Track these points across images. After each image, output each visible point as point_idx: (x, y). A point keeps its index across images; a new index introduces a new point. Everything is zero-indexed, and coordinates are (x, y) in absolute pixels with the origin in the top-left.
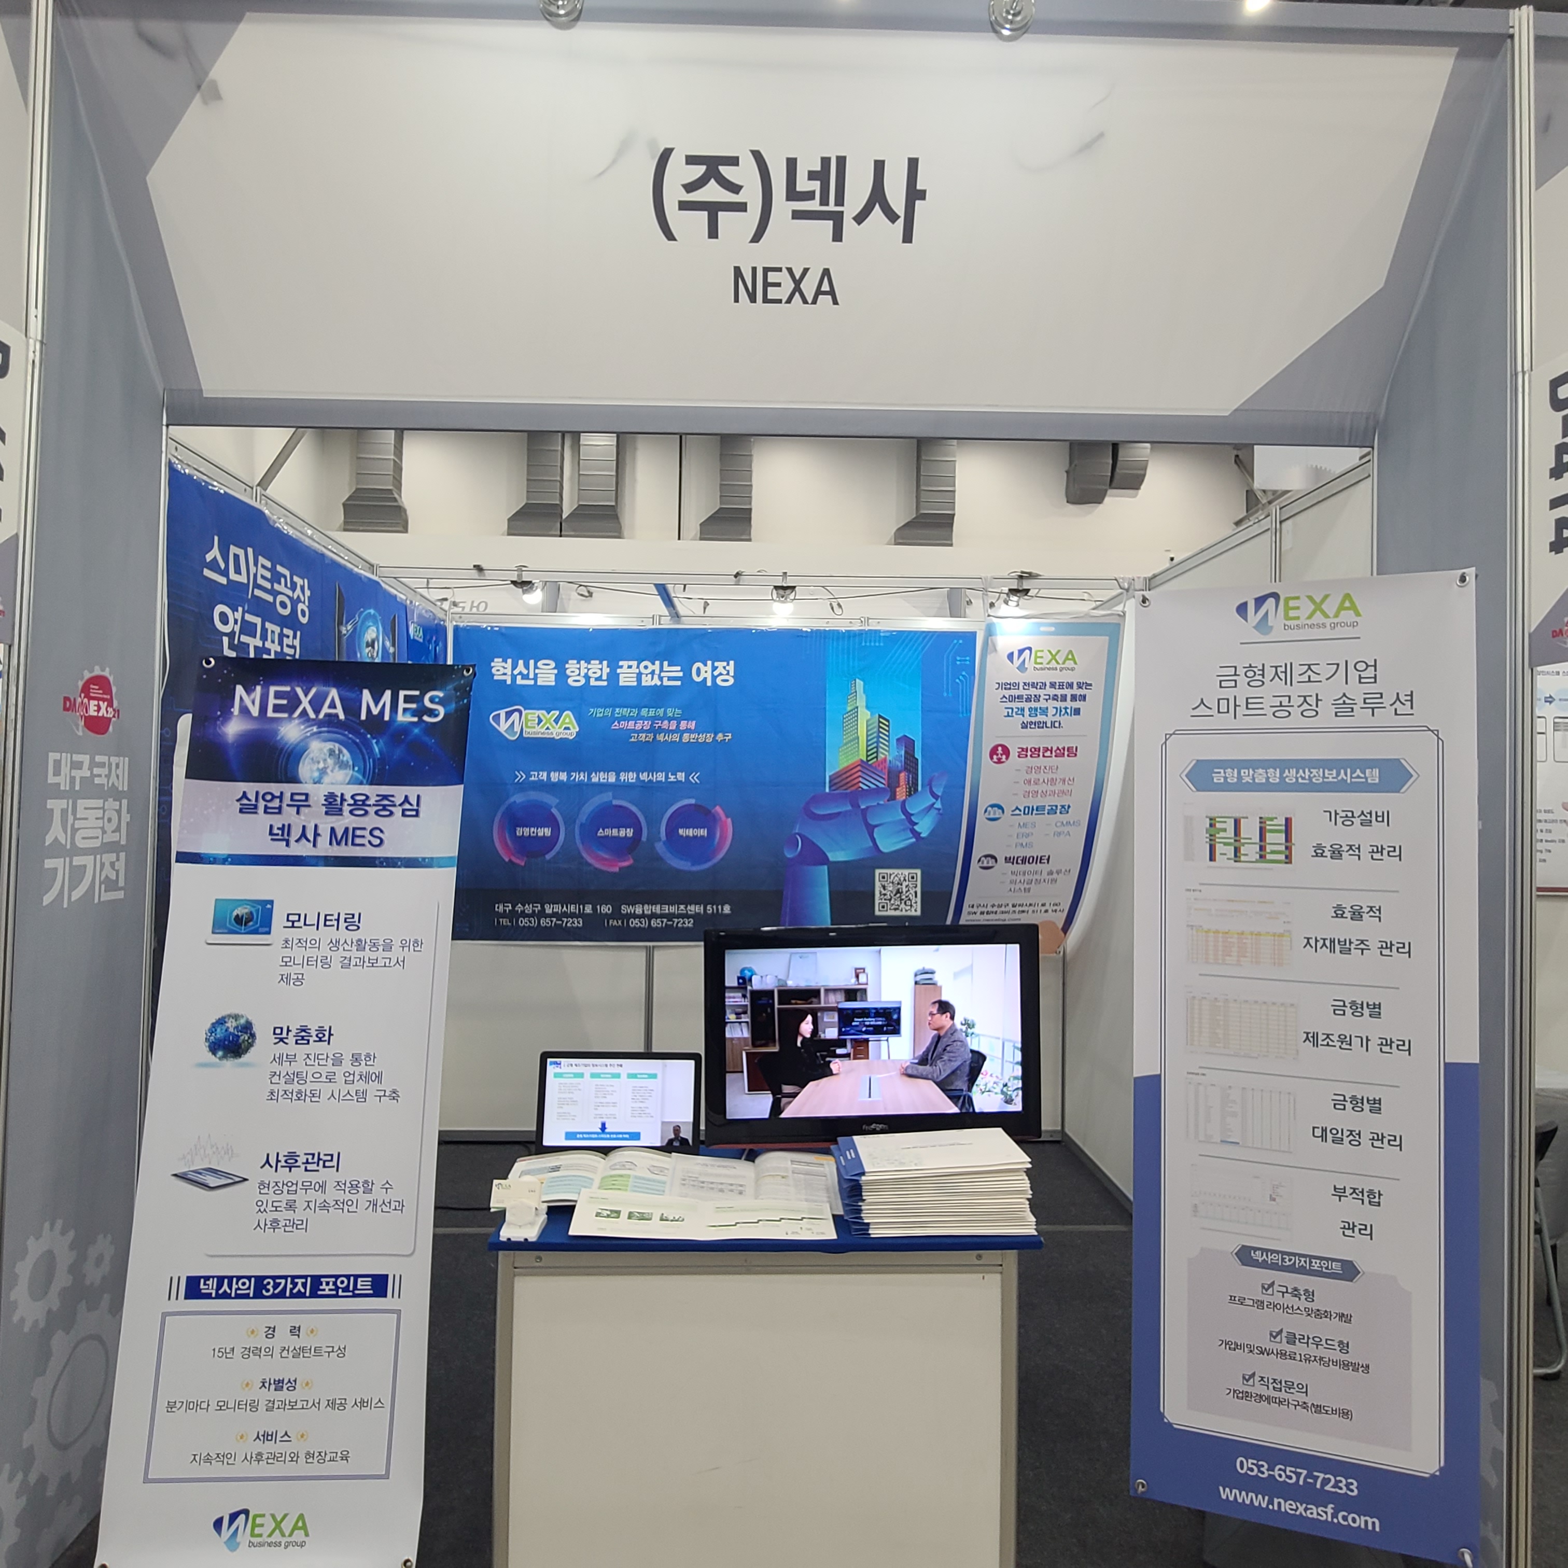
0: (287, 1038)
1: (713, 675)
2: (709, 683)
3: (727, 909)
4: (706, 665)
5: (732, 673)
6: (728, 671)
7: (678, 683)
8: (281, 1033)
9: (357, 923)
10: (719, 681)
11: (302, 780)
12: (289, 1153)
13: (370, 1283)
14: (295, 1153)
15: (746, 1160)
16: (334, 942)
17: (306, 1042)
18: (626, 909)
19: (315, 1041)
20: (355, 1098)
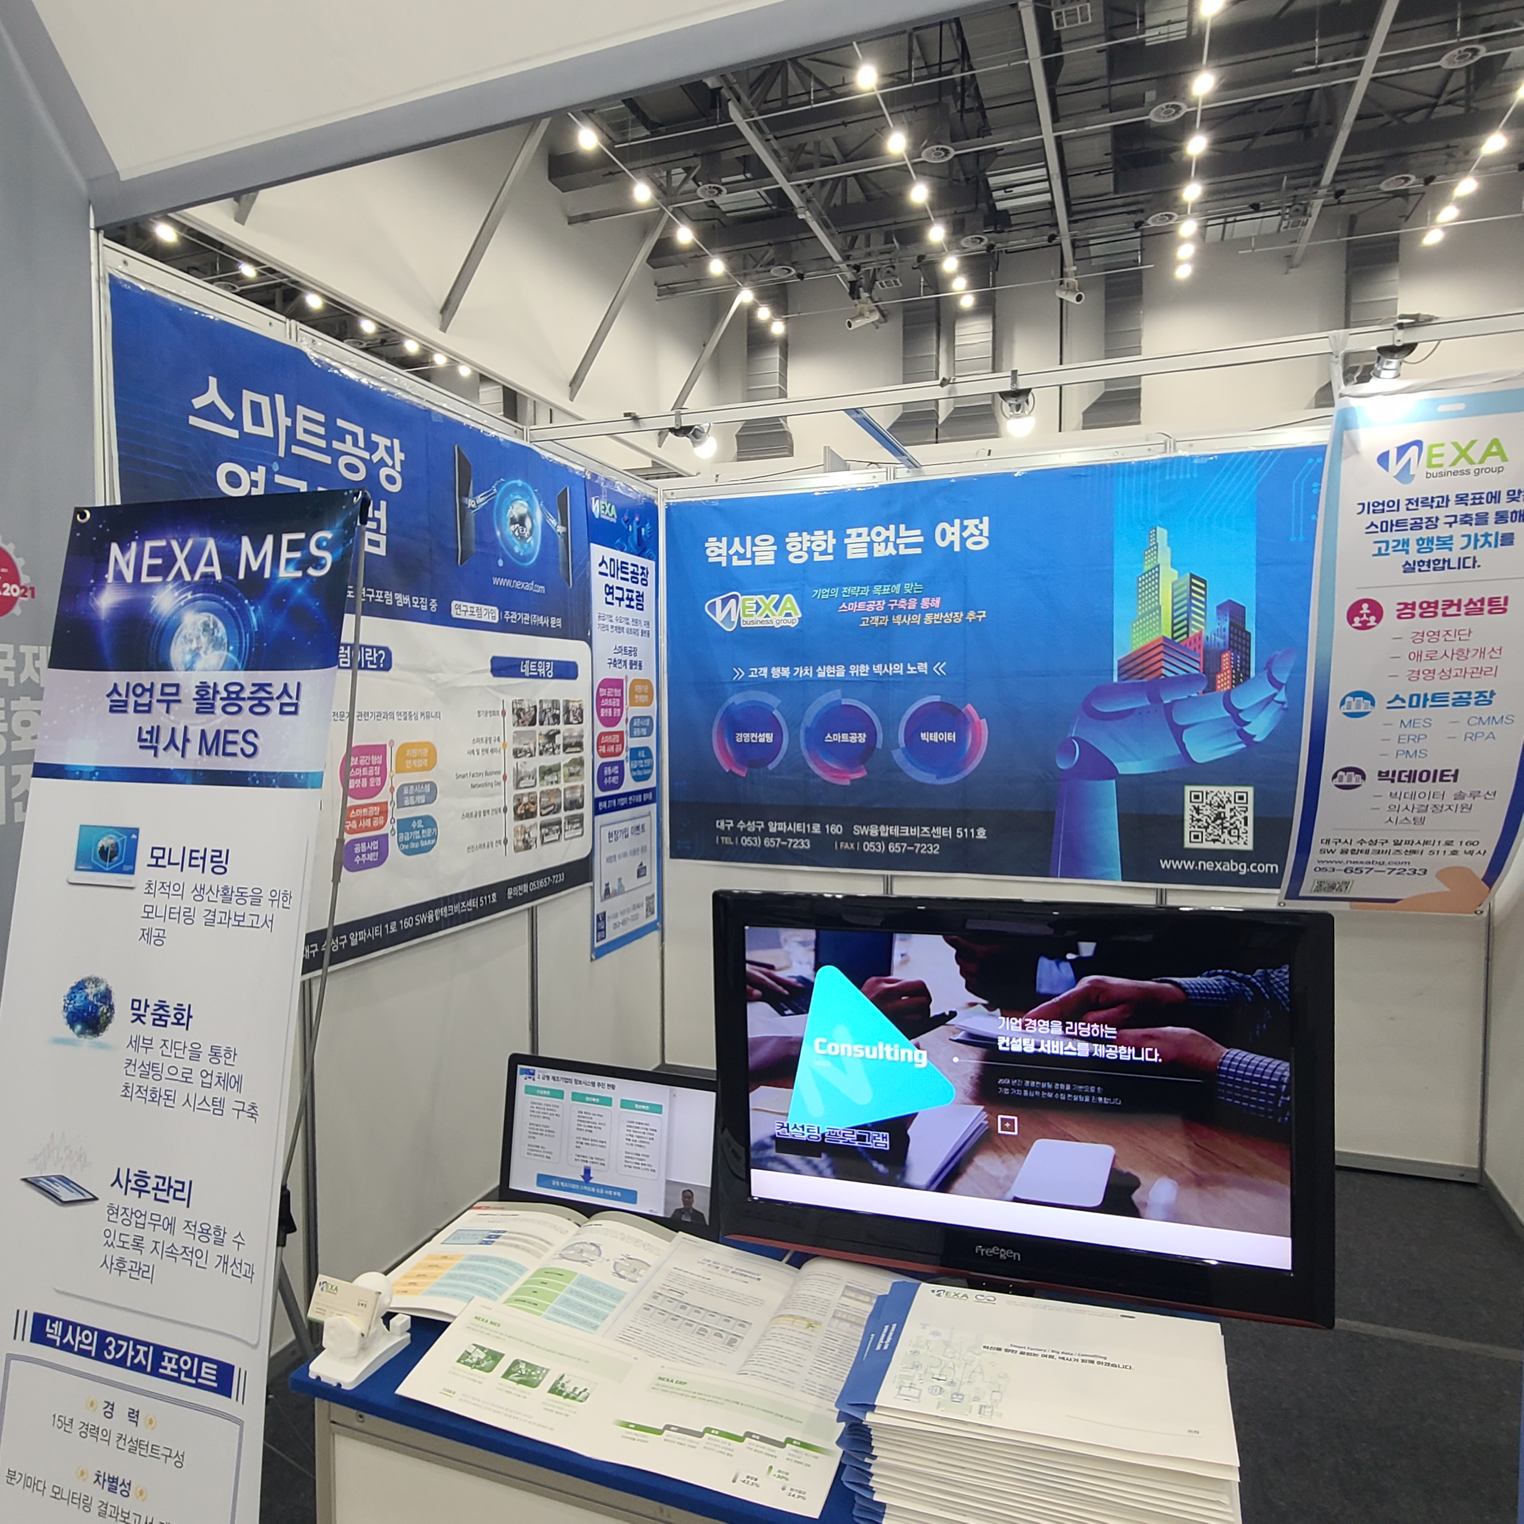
0: (144, 1016)
1: (961, 535)
2: (957, 548)
3: (982, 833)
4: (952, 525)
5: (986, 533)
6: (981, 531)
7: (918, 551)
8: (139, 1009)
9: (223, 864)
10: (969, 545)
11: (174, 667)
12: (140, 1171)
13: (214, 1372)
14: (145, 1172)
15: (787, 1263)
16: (199, 889)
17: (163, 1023)
18: (859, 830)
19: (173, 1023)
20: (212, 1108)
